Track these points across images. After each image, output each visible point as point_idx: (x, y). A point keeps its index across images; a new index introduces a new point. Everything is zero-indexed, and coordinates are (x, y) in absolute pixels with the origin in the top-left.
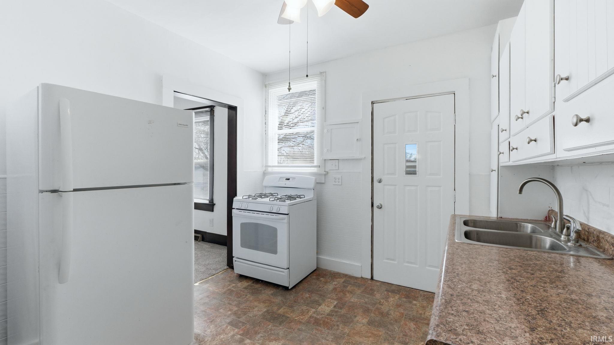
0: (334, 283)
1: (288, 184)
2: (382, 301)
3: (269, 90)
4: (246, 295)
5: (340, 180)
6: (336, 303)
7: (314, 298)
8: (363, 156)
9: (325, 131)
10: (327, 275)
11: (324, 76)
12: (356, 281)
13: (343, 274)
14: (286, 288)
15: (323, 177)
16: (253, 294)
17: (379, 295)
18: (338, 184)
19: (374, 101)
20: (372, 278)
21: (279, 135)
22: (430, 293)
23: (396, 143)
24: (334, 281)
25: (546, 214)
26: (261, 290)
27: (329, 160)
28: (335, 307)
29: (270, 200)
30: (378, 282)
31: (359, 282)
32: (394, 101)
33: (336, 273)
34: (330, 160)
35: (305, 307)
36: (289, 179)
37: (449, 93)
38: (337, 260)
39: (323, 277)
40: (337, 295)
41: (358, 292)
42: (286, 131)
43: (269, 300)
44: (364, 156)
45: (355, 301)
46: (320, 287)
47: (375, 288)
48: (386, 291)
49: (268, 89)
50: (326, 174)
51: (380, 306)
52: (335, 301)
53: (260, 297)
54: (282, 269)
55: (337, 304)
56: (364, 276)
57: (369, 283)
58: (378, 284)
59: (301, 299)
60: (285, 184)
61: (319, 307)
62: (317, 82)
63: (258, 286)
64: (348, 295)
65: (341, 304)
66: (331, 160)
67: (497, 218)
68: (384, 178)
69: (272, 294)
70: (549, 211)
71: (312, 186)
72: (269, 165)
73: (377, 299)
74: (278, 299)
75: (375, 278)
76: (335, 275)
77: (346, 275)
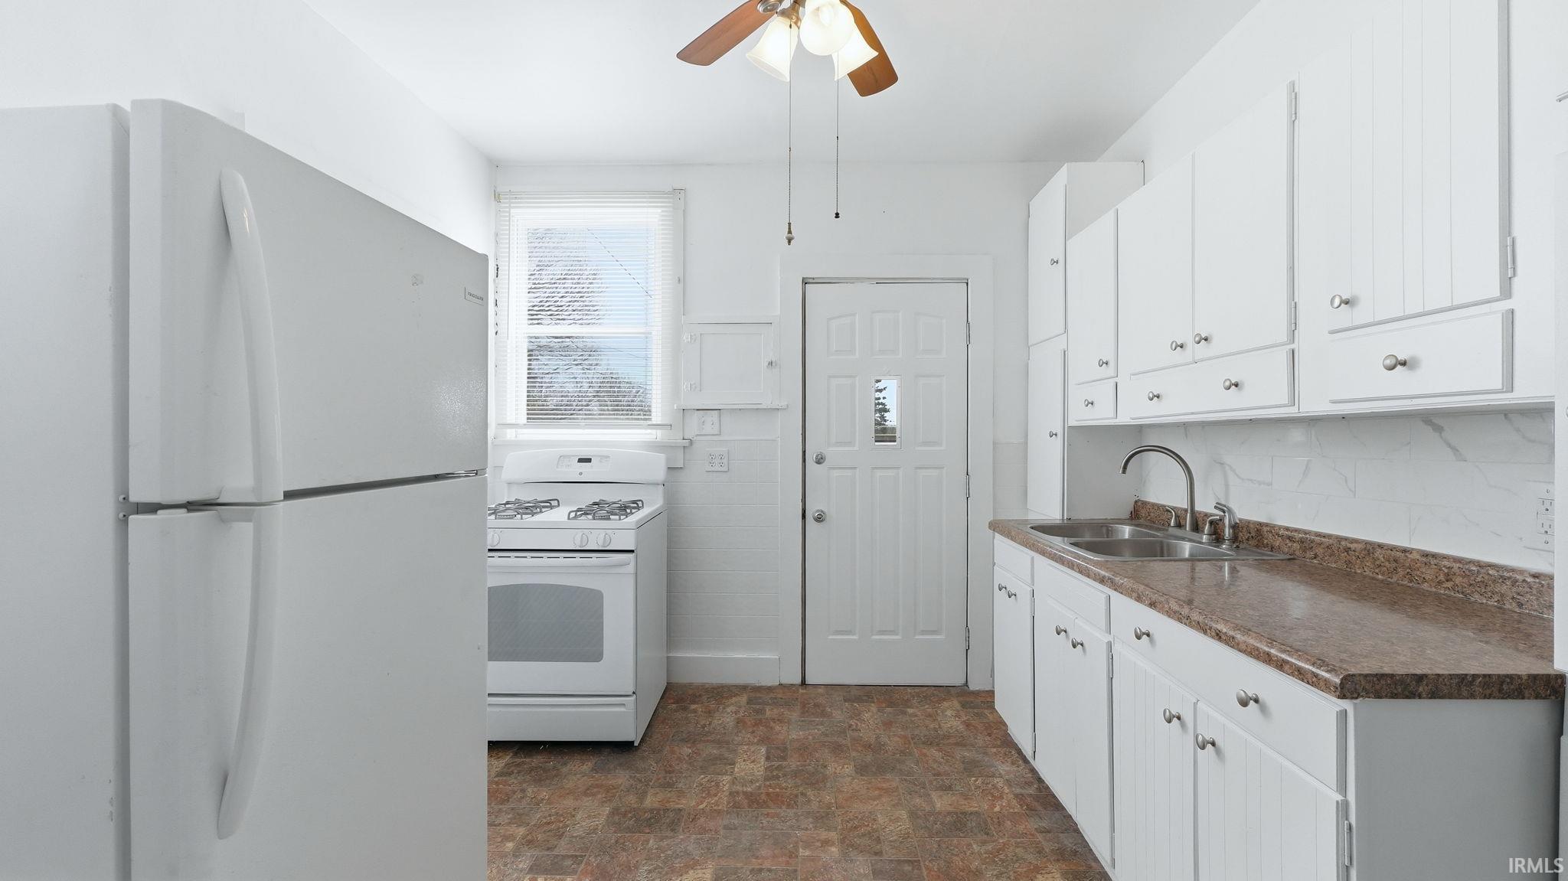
0: (729, 710)
1: (588, 472)
2: (851, 722)
3: (512, 211)
4: (523, 791)
5: (725, 461)
6: (763, 750)
7: (707, 752)
8: (783, 404)
9: (686, 338)
10: (700, 696)
11: (682, 199)
12: (772, 695)
13: (736, 686)
14: (623, 747)
15: (680, 454)
16: (538, 781)
17: (839, 712)
18: (720, 469)
19: (807, 278)
20: (803, 683)
21: (532, 338)
22: (926, 688)
23: (854, 377)
24: (726, 704)
25: (1130, 508)
26: (554, 768)
27: (696, 412)
28: (768, 758)
29: (571, 517)
30: (820, 688)
31: (779, 696)
32: (853, 283)
33: (719, 687)
34: (698, 410)
35: (702, 776)
36: (589, 460)
37: (958, 280)
38: (720, 655)
39: (694, 702)
40: (753, 732)
41: (795, 715)
42: (548, 329)
43: (597, 786)
44: (786, 403)
45: (800, 736)
46: (704, 726)
47: (821, 700)
48: (845, 701)
49: (510, 207)
50: (689, 445)
51: (856, 734)
52: (759, 747)
53: (569, 784)
54: (618, 699)
55: (768, 752)
56: (786, 681)
57: (802, 694)
58: (820, 690)
59: (677, 762)
60: (581, 474)
61: (733, 768)
62: (662, 211)
63: (537, 760)
64: (778, 728)
65: (777, 752)
66: (698, 412)
67: (1063, 520)
68: (829, 452)
69: (594, 770)
70: (1136, 502)
71: (660, 475)
72: (508, 422)
73: (840, 722)
74: (621, 778)
75: (809, 681)
76: (720, 693)
77: (744, 688)
